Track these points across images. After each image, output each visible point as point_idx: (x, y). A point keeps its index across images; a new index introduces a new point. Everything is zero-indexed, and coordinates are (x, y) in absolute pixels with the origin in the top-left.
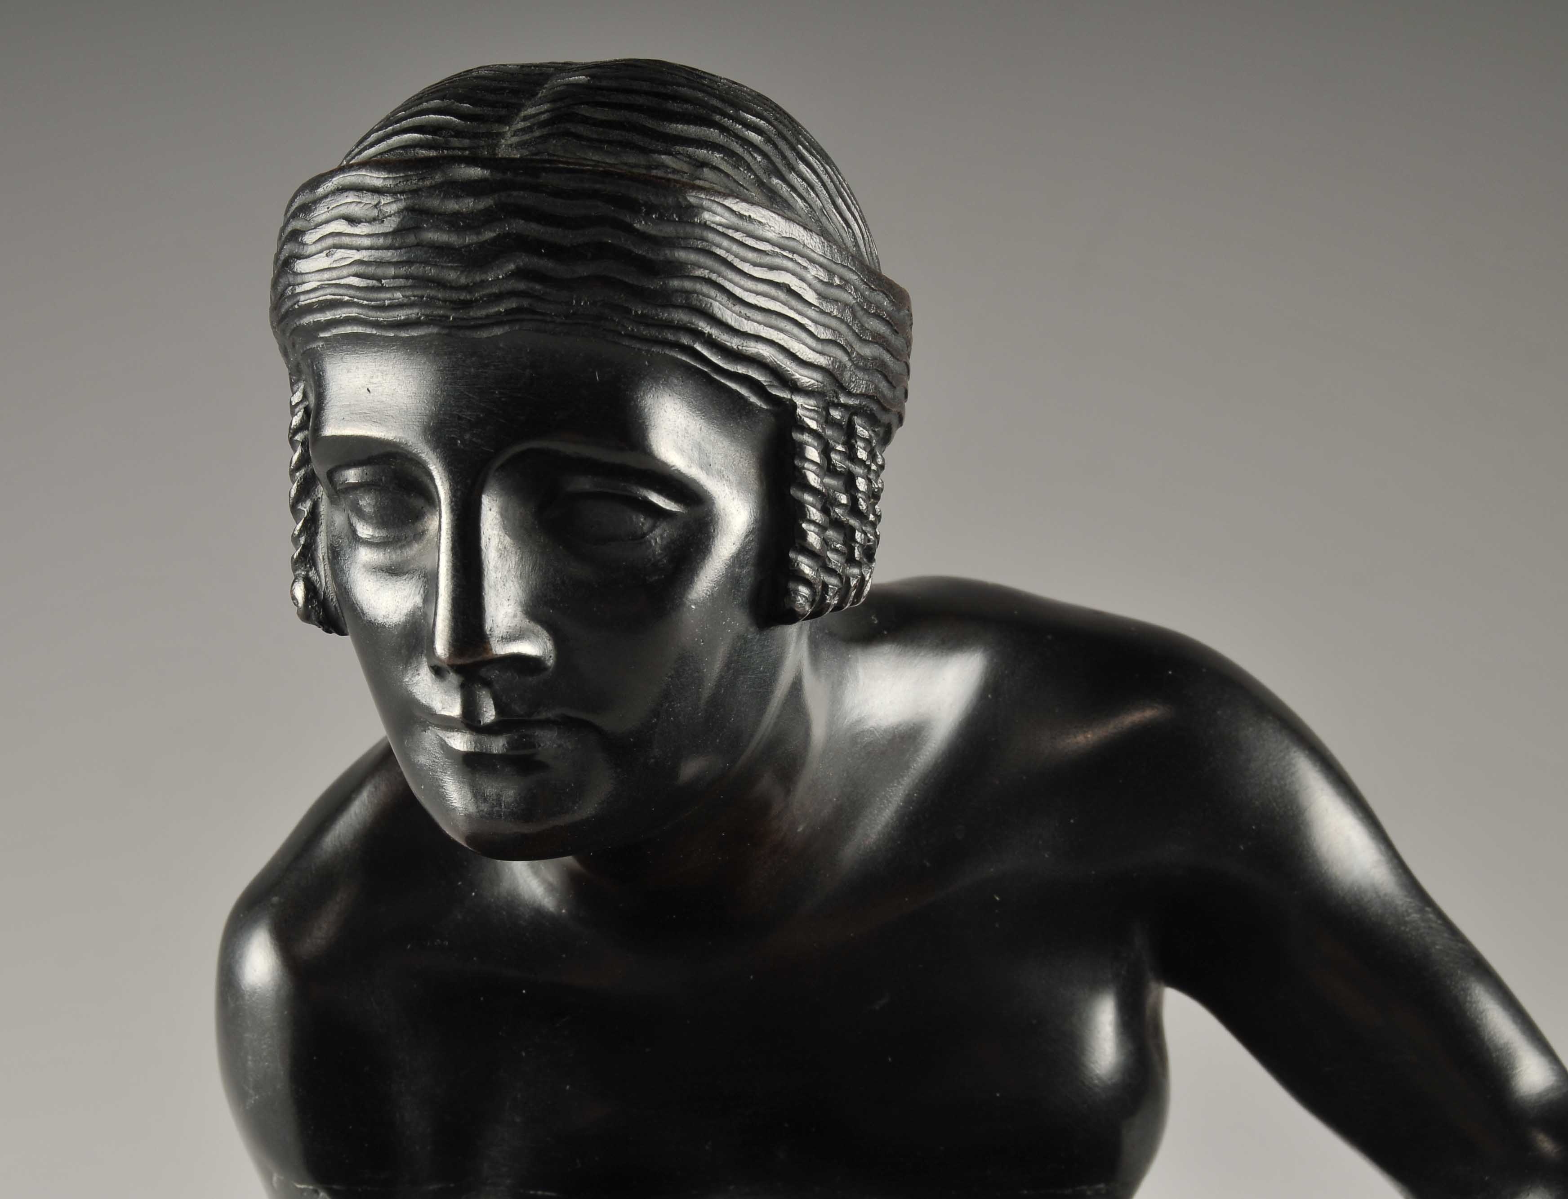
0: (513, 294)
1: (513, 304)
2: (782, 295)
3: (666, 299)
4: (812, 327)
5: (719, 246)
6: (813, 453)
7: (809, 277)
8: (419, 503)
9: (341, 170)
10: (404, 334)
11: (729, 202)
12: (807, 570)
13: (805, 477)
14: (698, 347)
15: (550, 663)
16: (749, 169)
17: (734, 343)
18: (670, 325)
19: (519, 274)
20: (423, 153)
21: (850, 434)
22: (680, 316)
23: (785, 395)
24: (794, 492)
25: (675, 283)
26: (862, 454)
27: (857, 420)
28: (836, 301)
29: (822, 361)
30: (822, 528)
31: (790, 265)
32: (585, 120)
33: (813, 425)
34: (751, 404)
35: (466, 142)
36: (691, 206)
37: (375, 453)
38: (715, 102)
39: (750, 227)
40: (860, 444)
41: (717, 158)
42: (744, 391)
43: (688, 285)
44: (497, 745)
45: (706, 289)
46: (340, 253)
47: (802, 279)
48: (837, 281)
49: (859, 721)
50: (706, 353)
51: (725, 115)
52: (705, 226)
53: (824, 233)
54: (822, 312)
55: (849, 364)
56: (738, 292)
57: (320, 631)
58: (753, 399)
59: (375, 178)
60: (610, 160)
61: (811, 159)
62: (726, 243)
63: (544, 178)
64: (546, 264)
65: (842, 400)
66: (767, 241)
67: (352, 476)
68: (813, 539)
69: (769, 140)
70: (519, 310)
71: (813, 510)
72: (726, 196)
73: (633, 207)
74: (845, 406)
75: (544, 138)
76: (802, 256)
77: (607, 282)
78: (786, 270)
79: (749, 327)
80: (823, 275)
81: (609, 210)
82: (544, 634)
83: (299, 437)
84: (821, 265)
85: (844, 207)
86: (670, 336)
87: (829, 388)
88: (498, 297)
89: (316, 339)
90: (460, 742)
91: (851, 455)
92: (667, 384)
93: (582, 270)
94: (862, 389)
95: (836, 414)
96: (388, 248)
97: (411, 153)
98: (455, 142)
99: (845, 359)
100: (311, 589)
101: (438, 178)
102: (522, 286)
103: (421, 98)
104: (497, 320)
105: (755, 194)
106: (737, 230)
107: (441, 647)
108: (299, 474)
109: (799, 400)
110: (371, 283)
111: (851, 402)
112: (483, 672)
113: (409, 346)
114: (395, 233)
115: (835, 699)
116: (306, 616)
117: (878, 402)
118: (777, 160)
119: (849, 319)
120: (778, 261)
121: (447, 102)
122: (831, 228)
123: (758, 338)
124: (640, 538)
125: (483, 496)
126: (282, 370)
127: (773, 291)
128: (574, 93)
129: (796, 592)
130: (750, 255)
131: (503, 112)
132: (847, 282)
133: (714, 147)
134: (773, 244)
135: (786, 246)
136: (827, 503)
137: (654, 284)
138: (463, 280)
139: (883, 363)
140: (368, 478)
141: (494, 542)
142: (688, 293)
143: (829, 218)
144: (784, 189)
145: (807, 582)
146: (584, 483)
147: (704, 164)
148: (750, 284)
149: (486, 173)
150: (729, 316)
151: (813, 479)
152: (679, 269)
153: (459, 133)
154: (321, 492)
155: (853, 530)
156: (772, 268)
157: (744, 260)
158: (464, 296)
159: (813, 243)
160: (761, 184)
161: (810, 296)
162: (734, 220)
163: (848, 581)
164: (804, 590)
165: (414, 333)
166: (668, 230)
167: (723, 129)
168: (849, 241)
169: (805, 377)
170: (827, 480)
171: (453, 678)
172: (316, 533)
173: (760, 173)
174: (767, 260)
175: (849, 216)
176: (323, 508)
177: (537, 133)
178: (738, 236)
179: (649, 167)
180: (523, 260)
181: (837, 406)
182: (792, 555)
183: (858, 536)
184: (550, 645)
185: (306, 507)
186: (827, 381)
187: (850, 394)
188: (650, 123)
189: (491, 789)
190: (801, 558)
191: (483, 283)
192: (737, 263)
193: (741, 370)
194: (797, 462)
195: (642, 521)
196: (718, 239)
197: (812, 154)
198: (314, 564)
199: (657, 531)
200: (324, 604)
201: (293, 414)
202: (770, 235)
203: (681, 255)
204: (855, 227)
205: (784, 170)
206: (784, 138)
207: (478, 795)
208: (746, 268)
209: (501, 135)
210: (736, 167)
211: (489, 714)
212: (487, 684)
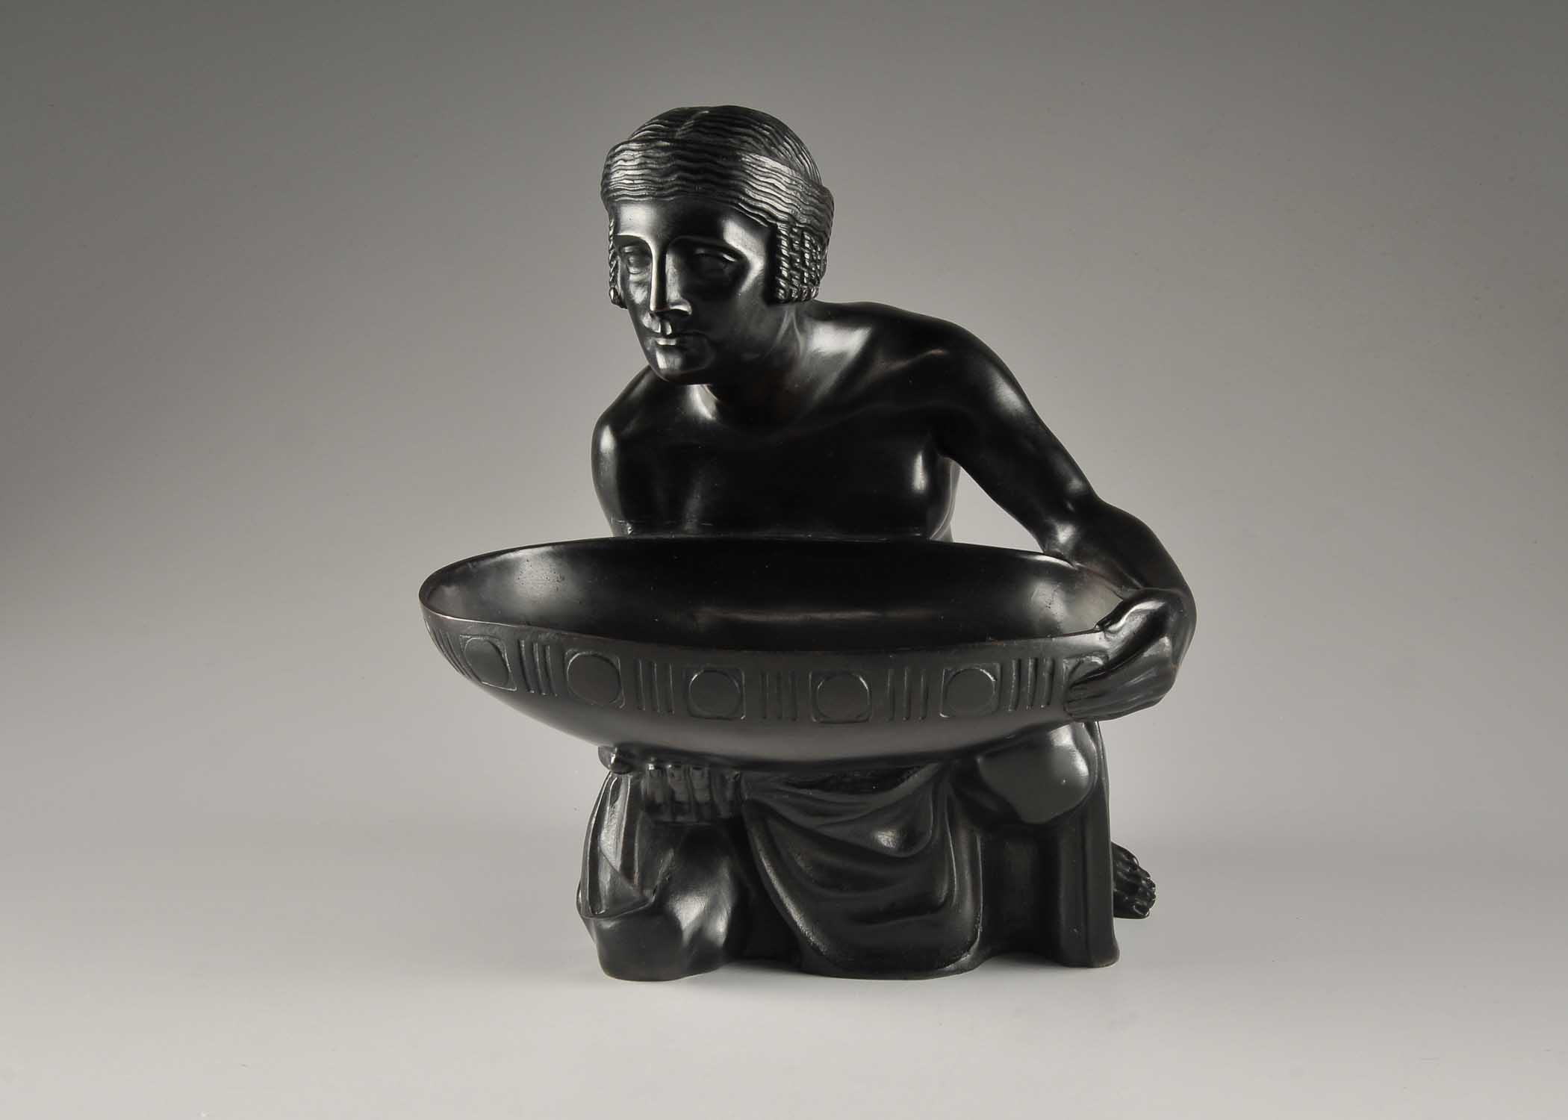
0: (677, 185)
1: (677, 189)
2: (771, 187)
3: (728, 187)
4: (783, 198)
5: (748, 170)
6: (785, 243)
7: (782, 181)
8: (649, 259)
9: (622, 144)
10: (641, 200)
11: (751, 155)
12: (783, 284)
13: (781, 251)
14: (740, 204)
15: (690, 313)
16: (762, 143)
17: (753, 203)
18: (729, 196)
19: (679, 178)
20: (651, 137)
21: (803, 239)
22: (733, 193)
23: (774, 222)
24: (777, 256)
25: (732, 182)
26: (807, 245)
27: (805, 233)
28: (793, 190)
29: (787, 210)
30: (788, 270)
31: (774, 176)
32: (704, 127)
33: (784, 233)
34: (761, 225)
35: (665, 134)
36: (737, 155)
37: (632, 241)
38: (753, 121)
39: (760, 163)
40: (807, 242)
41: (750, 140)
42: (758, 221)
43: (736, 182)
44: (673, 343)
45: (742, 184)
46: (621, 172)
47: (780, 182)
48: (794, 183)
49: (819, 349)
50: (743, 206)
51: (755, 125)
52: (742, 161)
53: (791, 167)
54: (787, 194)
55: (799, 212)
56: (754, 185)
57: (618, 307)
58: (762, 223)
59: (634, 146)
60: (712, 140)
61: (790, 141)
62: (750, 169)
63: (688, 145)
64: (687, 175)
65: (797, 225)
66: (767, 168)
67: (627, 249)
68: (785, 273)
69: (772, 134)
70: (678, 191)
71: (784, 263)
72: (750, 152)
73: (716, 155)
74: (799, 228)
75: (690, 132)
76: (780, 173)
77: (705, 181)
78: (774, 178)
79: (758, 197)
80: (788, 181)
81: (710, 157)
82: (688, 304)
83: (612, 238)
84: (789, 178)
85: (802, 158)
86: (730, 200)
87: (791, 220)
88: (672, 187)
89: (614, 202)
90: (662, 342)
91: (802, 244)
92: (731, 218)
93: (700, 177)
94: (805, 222)
95: (796, 230)
96: (637, 170)
97: (646, 138)
98: (661, 134)
99: (797, 210)
100: (616, 292)
101: (653, 145)
102: (679, 182)
103: (654, 119)
104: (672, 195)
105: (764, 152)
106: (754, 164)
107: (652, 307)
108: (612, 252)
109: (779, 224)
110: (631, 182)
111: (801, 226)
112: (666, 315)
113: (648, 203)
114: (638, 165)
115: (806, 343)
116: (614, 302)
117: (812, 227)
118: (774, 140)
119: (799, 197)
120: (770, 175)
121: (661, 121)
122: (795, 165)
123: (762, 202)
124: (721, 270)
125: (667, 256)
126: (607, 213)
127: (768, 186)
128: (704, 118)
129: (779, 292)
130: (759, 173)
131: (678, 123)
132: (799, 183)
133: (749, 136)
134: (769, 169)
135: (774, 170)
136: (791, 260)
137: (724, 182)
138: (660, 181)
139: (814, 212)
140: (631, 251)
141: (670, 271)
142: (736, 186)
143: (794, 161)
144: (776, 151)
145: (783, 289)
146: (701, 251)
147: (746, 142)
148: (759, 183)
149: (669, 144)
150: (751, 194)
151: (784, 252)
152: (734, 177)
153: (663, 131)
154: (619, 258)
155: (803, 272)
156: (767, 177)
157: (757, 175)
158: (661, 186)
159: (785, 169)
160: (766, 148)
161: (783, 188)
162: (754, 161)
163: (802, 291)
164: (782, 291)
165: (645, 199)
166: (730, 164)
167: (754, 130)
168: (802, 169)
169: (781, 216)
170: (791, 253)
171: (657, 318)
172: (617, 272)
173: (767, 145)
174: (766, 174)
175: (804, 161)
176: (619, 264)
177: (688, 131)
178: (754, 166)
179: (726, 142)
180: (680, 173)
181: (796, 227)
182: (777, 278)
183: (806, 275)
184: (690, 307)
185: (614, 263)
186: (790, 218)
187: (800, 223)
188: (727, 128)
189: (671, 358)
190: (780, 280)
191: (667, 182)
192: (755, 176)
193: (756, 212)
194: (778, 246)
195: (722, 264)
196: (747, 167)
197: (790, 139)
198: (616, 283)
199: (727, 268)
200: (620, 297)
201: (610, 230)
202: (767, 166)
203: (735, 172)
204: (806, 164)
205: (777, 144)
206: (779, 134)
207: (667, 361)
208: (757, 177)
209: (677, 131)
210: (757, 143)
211: (669, 331)
212: (669, 320)
